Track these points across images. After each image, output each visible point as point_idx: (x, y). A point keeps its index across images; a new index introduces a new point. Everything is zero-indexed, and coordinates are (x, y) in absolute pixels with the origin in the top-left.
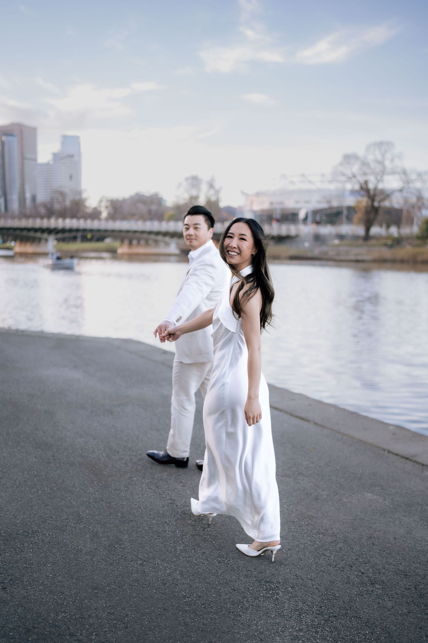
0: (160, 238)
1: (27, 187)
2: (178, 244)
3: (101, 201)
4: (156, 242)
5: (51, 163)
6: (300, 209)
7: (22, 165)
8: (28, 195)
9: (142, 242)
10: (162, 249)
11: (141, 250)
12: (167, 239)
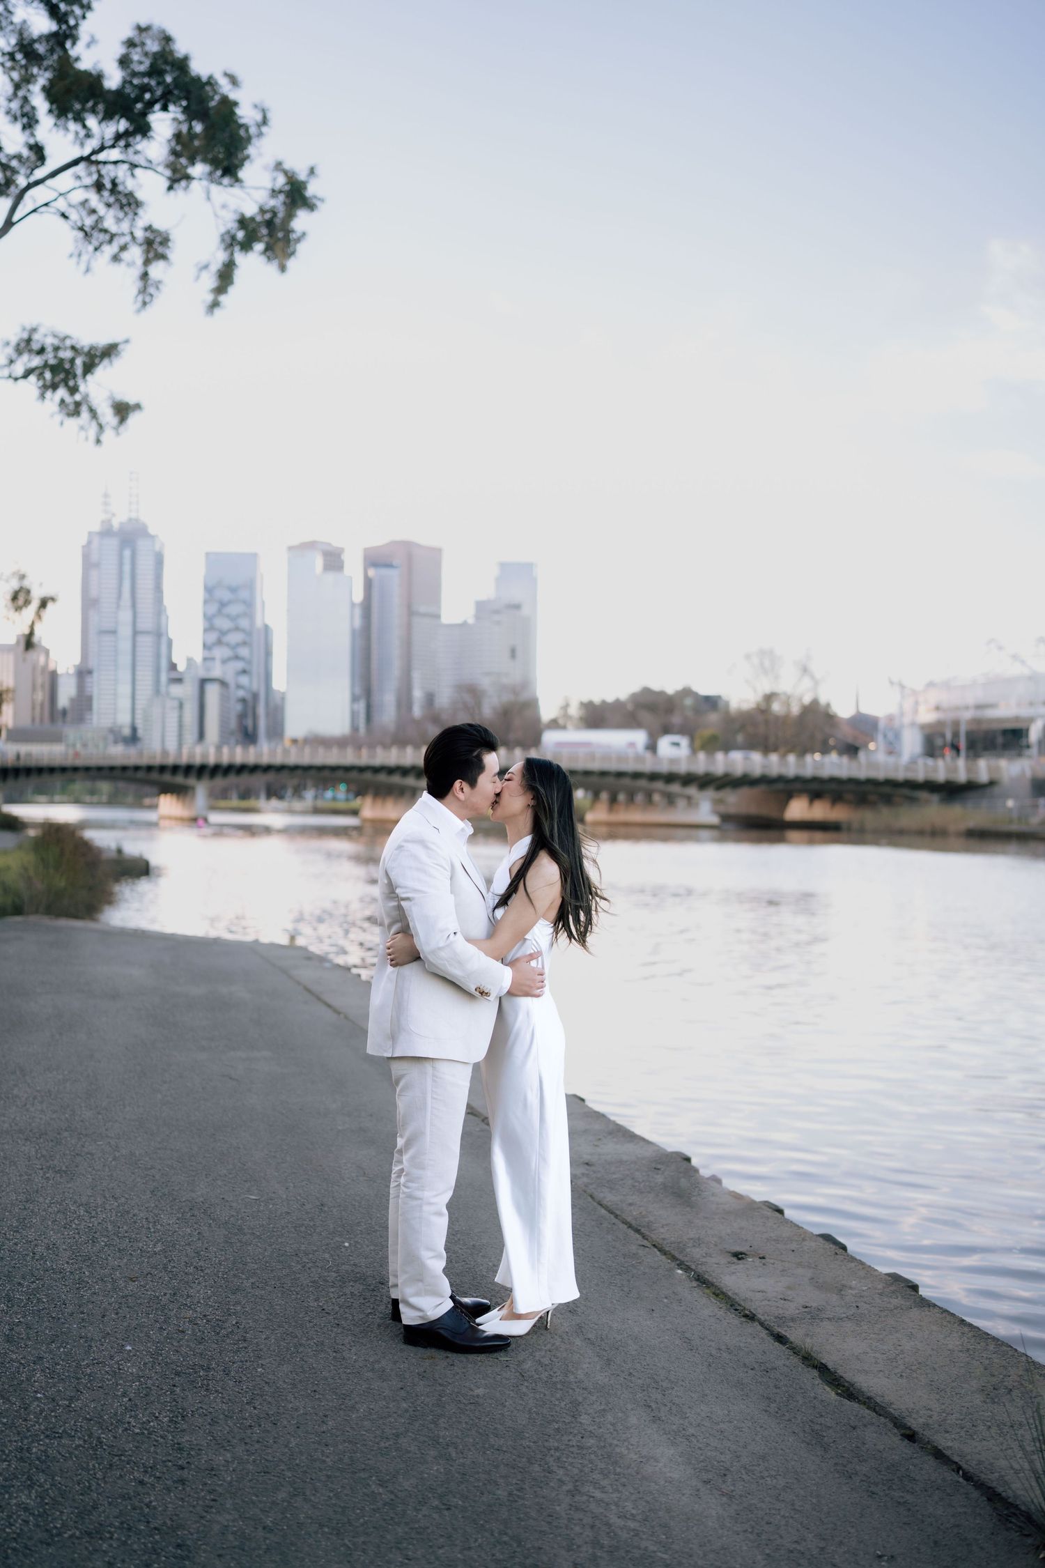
0: (675, 788)
1: (416, 676)
2: (718, 802)
3: (566, 707)
4: (670, 800)
5: (471, 621)
6: (1031, 720)
7: (409, 627)
8: (418, 694)
9: (639, 798)
10: (680, 815)
11: (636, 816)
12: (692, 791)
